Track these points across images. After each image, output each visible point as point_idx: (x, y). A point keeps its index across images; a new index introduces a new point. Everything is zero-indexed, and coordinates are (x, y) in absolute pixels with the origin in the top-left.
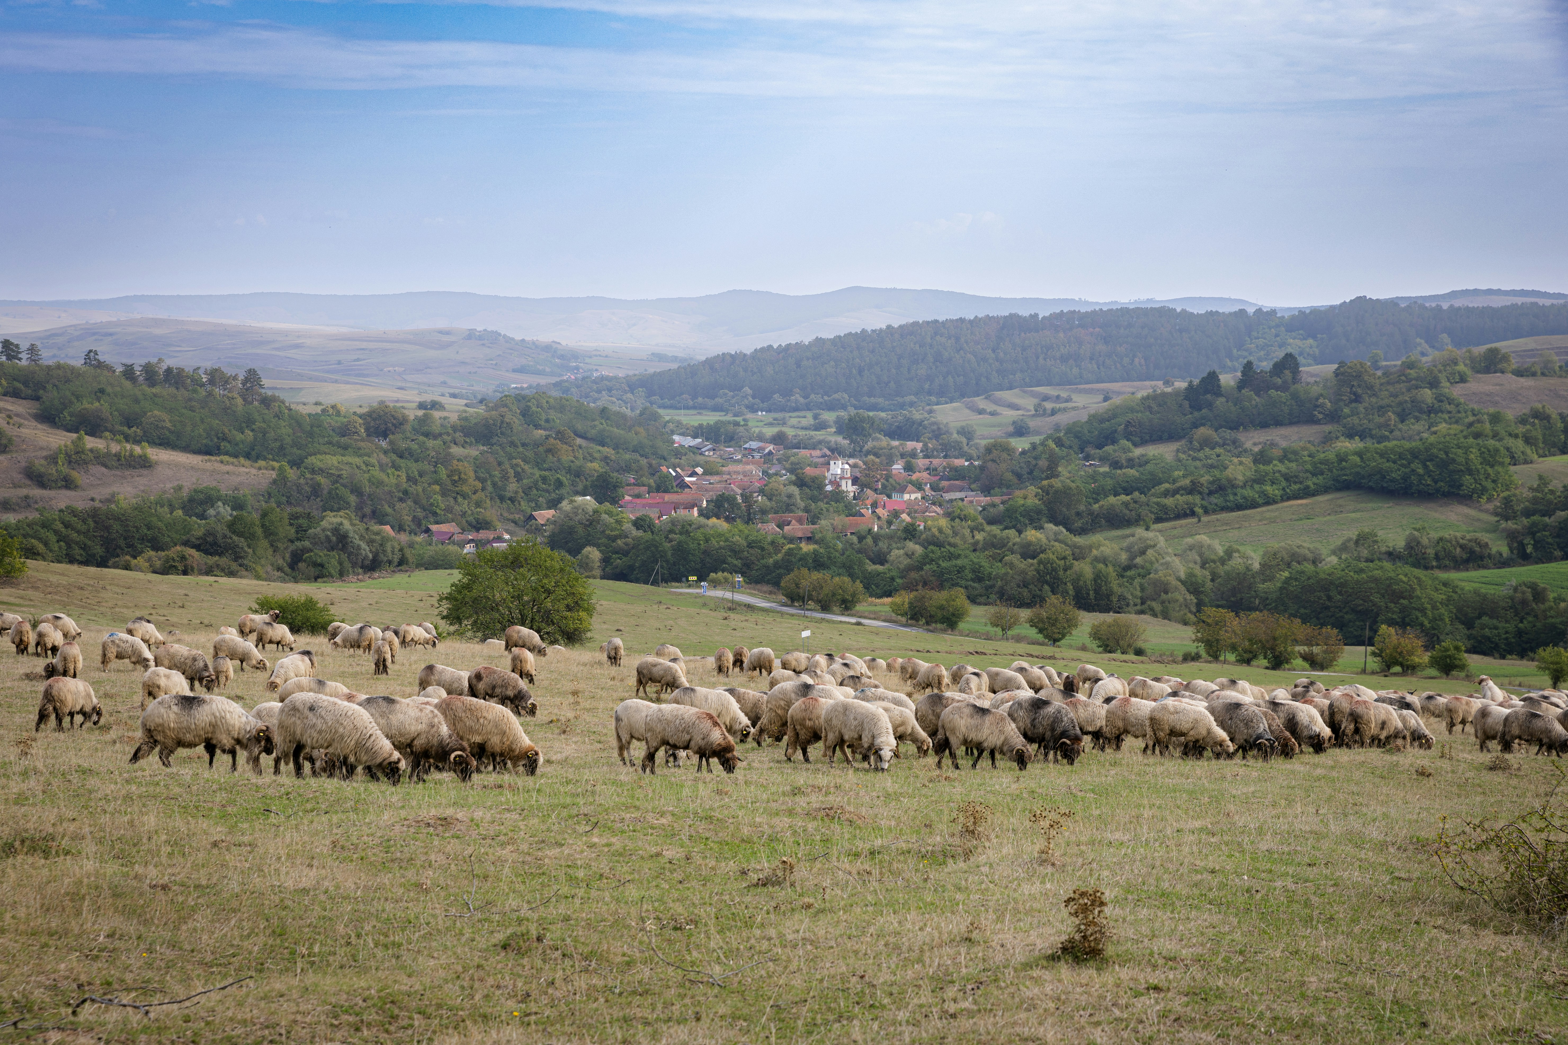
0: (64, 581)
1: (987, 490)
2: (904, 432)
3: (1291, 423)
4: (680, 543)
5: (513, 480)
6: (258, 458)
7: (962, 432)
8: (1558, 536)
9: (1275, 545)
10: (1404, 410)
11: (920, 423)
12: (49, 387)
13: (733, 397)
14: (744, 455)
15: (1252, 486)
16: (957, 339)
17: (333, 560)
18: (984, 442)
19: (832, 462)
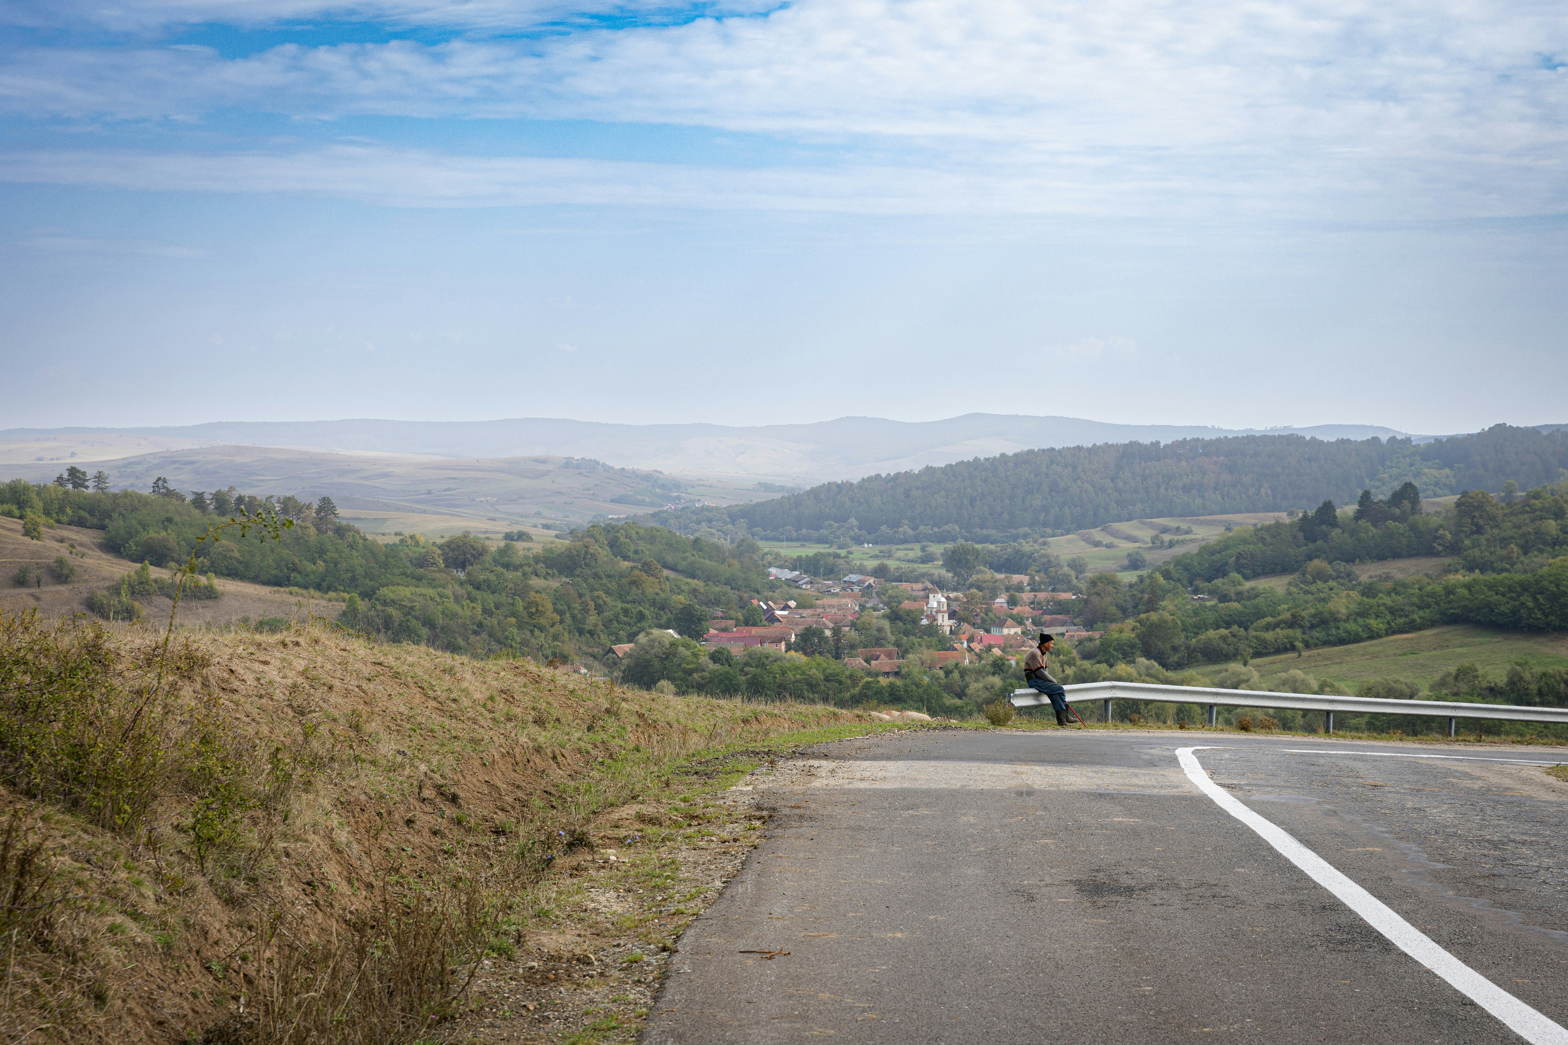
1: (1089, 625)
2: (1011, 564)
3: (1410, 556)
4: (755, 676)
5: (593, 612)
6: (329, 589)
7: (1074, 564)
9: (1372, 679)
10: (1527, 542)
11: (1031, 556)
12: (115, 515)
13: (839, 528)
14: (844, 589)
15: (1355, 620)
16: (1075, 468)
18: (1092, 575)
19: (931, 596)
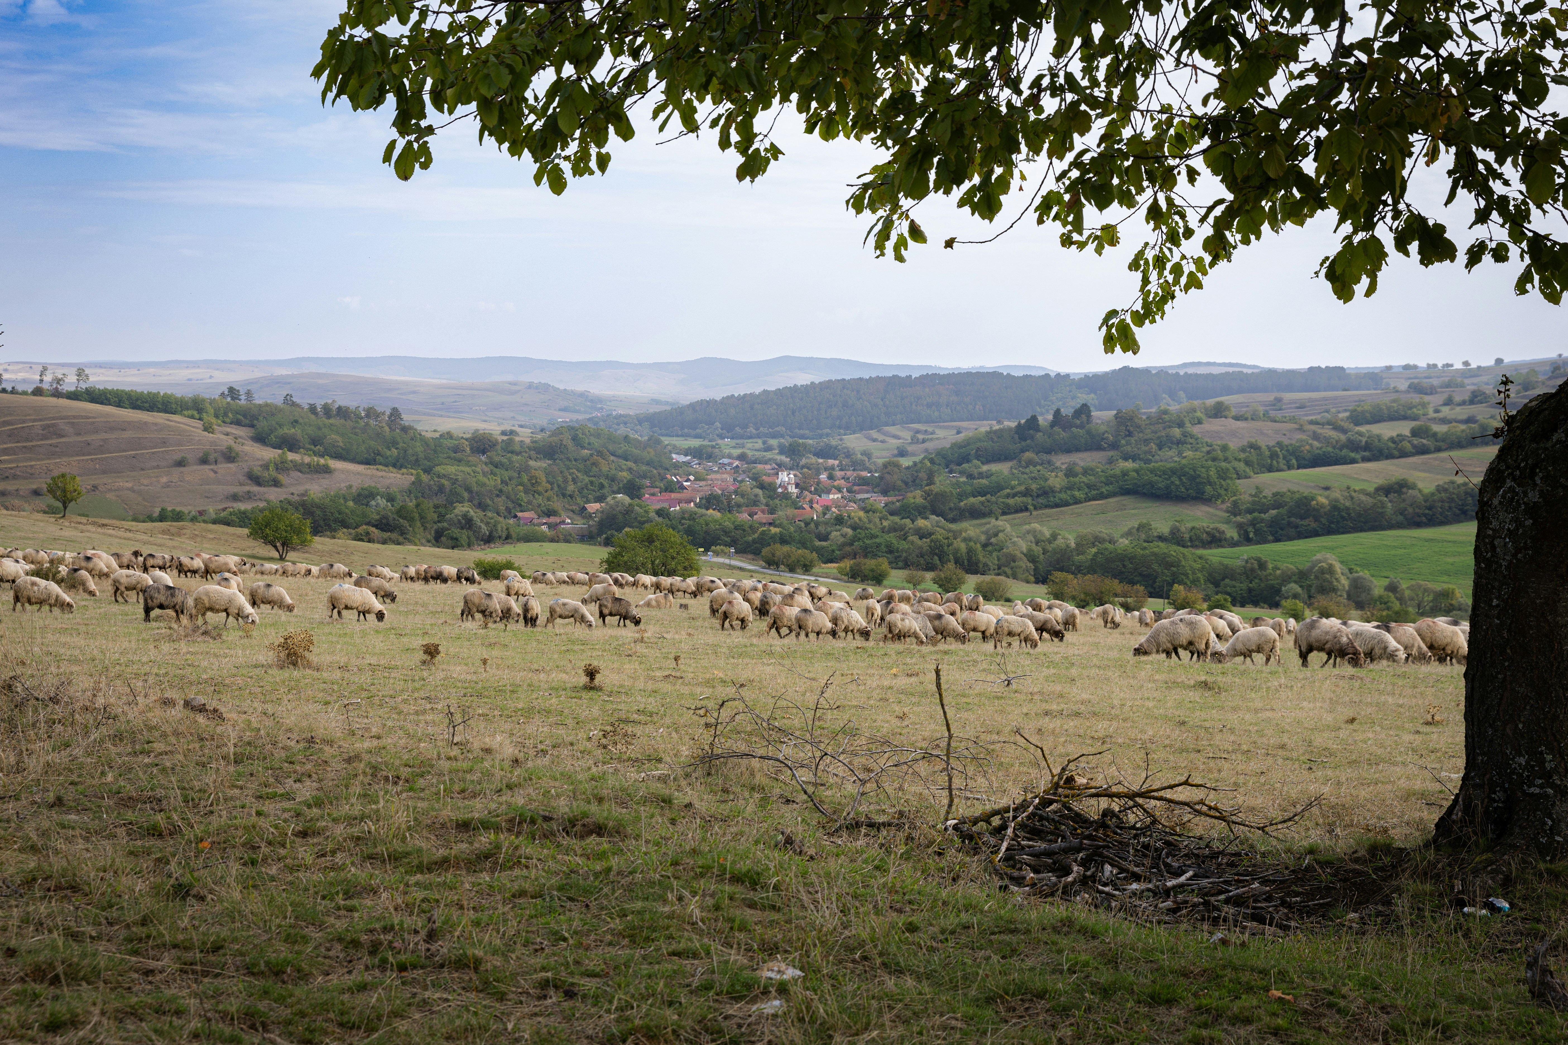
0: (326, 548)
1: (885, 493)
2: (825, 453)
3: (1086, 450)
4: (689, 526)
5: (571, 483)
6: (401, 467)
7: (865, 453)
8: (1270, 526)
9: (1084, 531)
10: (1161, 442)
11: (836, 448)
12: (261, 418)
13: (708, 429)
14: (720, 468)
15: (1065, 492)
16: (858, 392)
17: (464, 535)
18: (880, 461)
19: (780, 473)
